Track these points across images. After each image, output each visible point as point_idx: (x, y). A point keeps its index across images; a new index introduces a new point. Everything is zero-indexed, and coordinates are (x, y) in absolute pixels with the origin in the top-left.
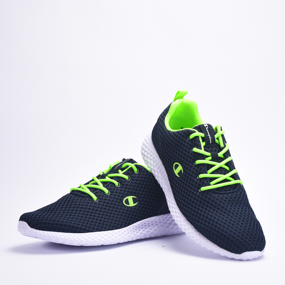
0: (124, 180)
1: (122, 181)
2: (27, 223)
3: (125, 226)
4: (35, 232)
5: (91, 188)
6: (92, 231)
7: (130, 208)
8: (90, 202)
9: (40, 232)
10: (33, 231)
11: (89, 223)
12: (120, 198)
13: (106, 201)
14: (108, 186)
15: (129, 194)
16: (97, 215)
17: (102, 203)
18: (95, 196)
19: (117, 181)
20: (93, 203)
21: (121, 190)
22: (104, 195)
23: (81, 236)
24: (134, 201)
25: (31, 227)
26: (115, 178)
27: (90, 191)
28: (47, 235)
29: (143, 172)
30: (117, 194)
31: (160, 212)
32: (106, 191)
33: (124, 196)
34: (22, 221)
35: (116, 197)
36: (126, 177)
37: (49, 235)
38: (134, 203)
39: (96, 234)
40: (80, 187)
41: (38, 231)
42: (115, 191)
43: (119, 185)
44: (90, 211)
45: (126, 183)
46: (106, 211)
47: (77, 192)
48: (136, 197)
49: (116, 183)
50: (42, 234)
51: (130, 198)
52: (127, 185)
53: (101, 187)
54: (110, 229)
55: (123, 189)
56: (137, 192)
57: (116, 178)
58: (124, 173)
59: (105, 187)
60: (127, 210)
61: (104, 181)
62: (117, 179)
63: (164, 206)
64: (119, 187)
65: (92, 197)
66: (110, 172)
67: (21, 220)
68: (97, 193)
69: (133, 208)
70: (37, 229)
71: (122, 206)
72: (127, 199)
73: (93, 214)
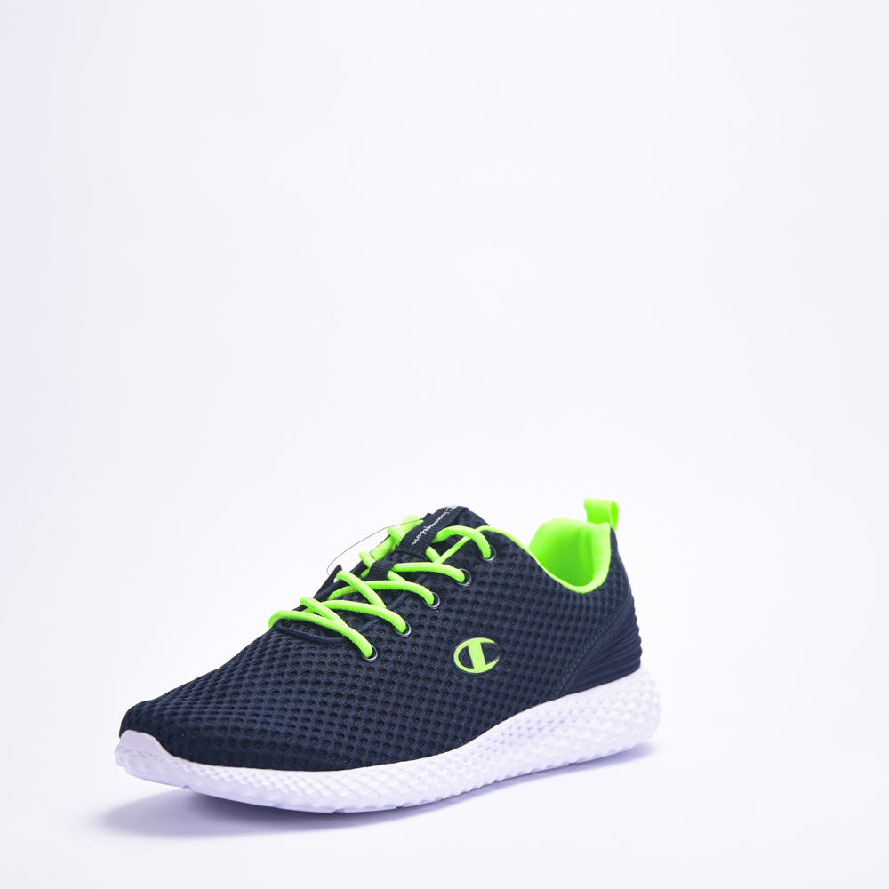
0: (450, 586)
1: (445, 589)
2: (158, 740)
3: (465, 741)
4: (187, 770)
5: (345, 611)
6: (369, 764)
7: (475, 681)
8: (353, 662)
9: (203, 771)
10: (181, 768)
11: (358, 734)
12: (443, 646)
13: (404, 659)
14: (403, 604)
15: (471, 630)
16: (378, 707)
17: (391, 666)
18: (366, 641)
19: (431, 589)
20: (363, 665)
21: (446, 619)
22: (393, 638)
23: (337, 781)
24: (488, 653)
25: (173, 753)
26: (423, 576)
27: (346, 622)
28: (228, 780)
29: (512, 556)
30: (435, 634)
31: (561, 688)
32: (399, 623)
33: (456, 638)
34: (138, 731)
35: (432, 643)
36: (458, 574)
37: (236, 782)
38: (488, 660)
39: (383, 772)
40: (302, 608)
41: (196, 767)
42: (426, 622)
43: (435, 603)
44: (357, 693)
45: (459, 596)
46: (406, 691)
47: (302, 627)
48: (493, 642)
49: (428, 596)
50: (212, 776)
51: (475, 646)
52: (464, 601)
53: (378, 608)
54: (421, 753)
55: (452, 616)
56: (496, 624)
57: (426, 579)
58: (450, 562)
59: (392, 610)
60: (469, 688)
61: (385, 588)
62: (428, 582)
63: (575, 666)
64: (438, 608)
65: (357, 644)
66: (396, 555)
67: (133, 729)
68: (370, 629)
69: (484, 677)
70: (192, 759)
71: (451, 673)
72: (466, 650)
73: (366, 705)
